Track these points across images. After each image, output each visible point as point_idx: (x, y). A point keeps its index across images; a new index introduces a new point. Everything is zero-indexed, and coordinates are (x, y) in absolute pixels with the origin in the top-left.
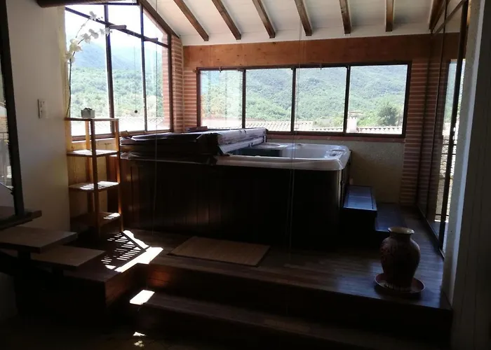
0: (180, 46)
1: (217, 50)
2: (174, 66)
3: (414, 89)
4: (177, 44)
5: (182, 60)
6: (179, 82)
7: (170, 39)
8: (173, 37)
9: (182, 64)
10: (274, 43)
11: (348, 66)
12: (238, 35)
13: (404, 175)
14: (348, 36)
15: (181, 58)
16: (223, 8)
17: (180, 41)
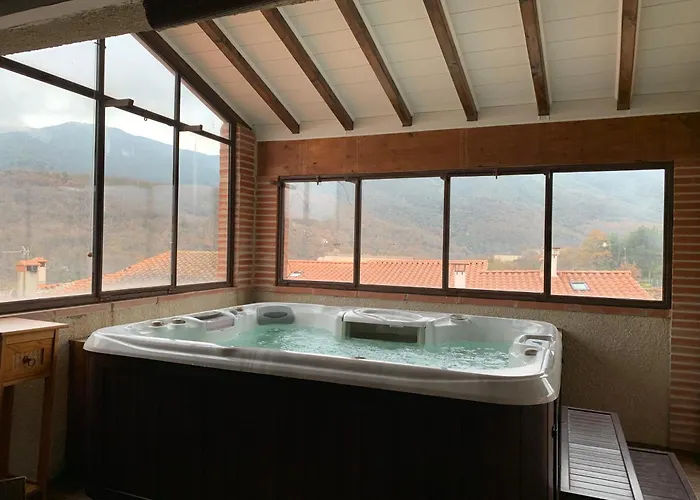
0: (253, 141)
1: (313, 149)
2: (239, 175)
3: (681, 215)
4: (246, 139)
5: (255, 165)
6: (248, 201)
7: (233, 131)
8: (239, 127)
9: (255, 172)
10: (410, 134)
11: (549, 173)
12: (348, 124)
13: (673, 383)
14: (546, 119)
15: (252, 160)
16: (317, 73)
17: (253, 135)
